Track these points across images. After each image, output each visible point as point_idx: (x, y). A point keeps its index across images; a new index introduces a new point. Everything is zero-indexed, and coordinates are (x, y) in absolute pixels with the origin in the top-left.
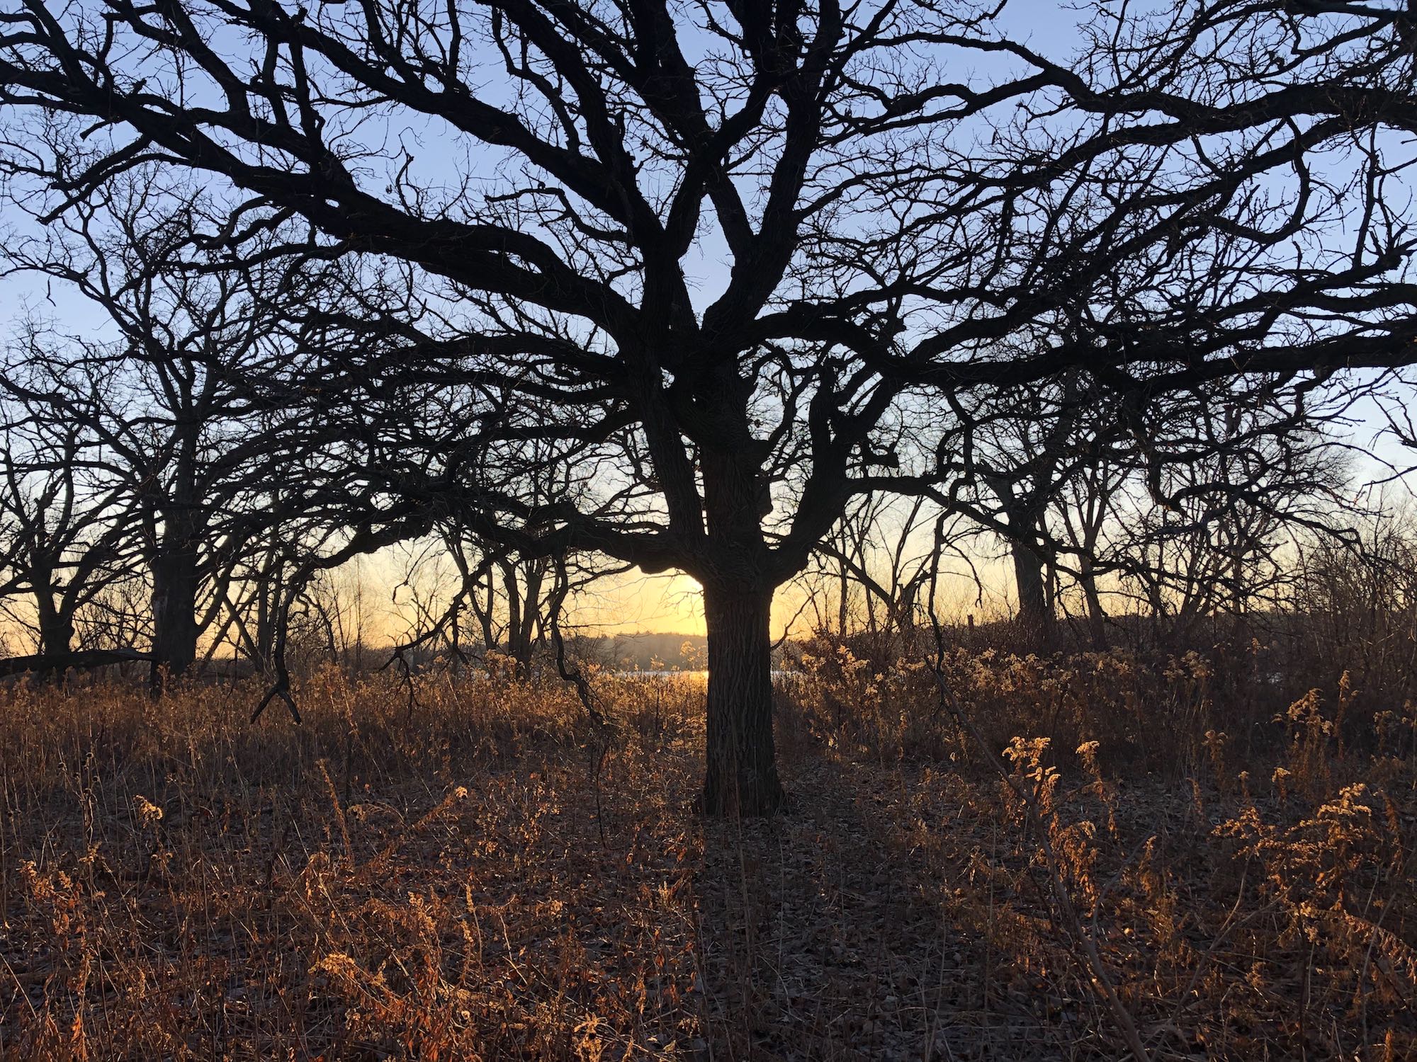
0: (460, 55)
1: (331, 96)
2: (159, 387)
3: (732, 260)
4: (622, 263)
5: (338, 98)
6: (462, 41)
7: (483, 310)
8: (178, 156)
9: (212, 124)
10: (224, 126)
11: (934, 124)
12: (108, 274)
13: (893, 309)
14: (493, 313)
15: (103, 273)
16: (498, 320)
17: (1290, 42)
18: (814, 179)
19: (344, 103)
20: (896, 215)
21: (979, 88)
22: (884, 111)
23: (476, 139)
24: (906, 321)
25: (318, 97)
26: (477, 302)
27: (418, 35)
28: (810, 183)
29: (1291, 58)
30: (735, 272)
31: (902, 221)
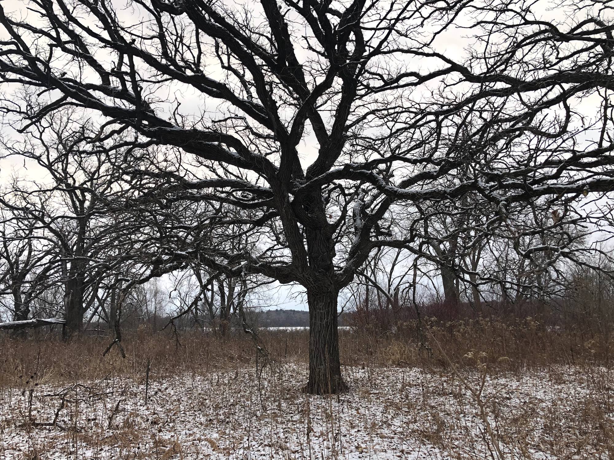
0: (201, 61)
1: (145, 79)
2: (70, 203)
3: (319, 146)
4: (270, 149)
5: (148, 79)
6: (202, 55)
7: (210, 170)
8: (79, 103)
9: (94, 90)
10: (99, 90)
11: (404, 88)
12: (50, 156)
13: (388, 168)
14: (214, 171)
15: (48, 156)
16: (217, 174)
17: (555, 54)
18: (354, 111)
19: (151, 82)
20: (388, 127)
21: (424, 73)
22: (383, 83)
23: (208, 96)
24: (394, 173)
25: (139, 79)
26: (207, 167)
27: (183, 53)
28: (353, 113)
29: (555, 61)
30: (320, 151)
31: (391, 130)
